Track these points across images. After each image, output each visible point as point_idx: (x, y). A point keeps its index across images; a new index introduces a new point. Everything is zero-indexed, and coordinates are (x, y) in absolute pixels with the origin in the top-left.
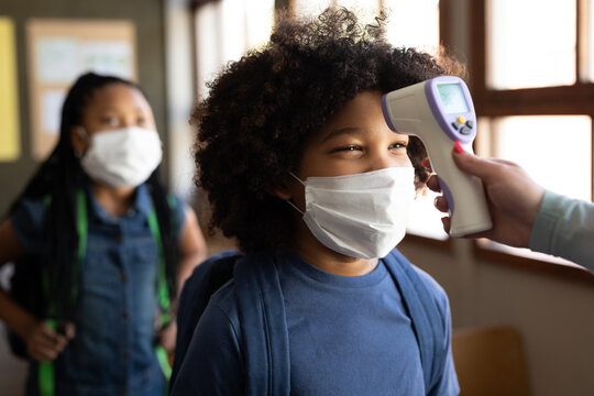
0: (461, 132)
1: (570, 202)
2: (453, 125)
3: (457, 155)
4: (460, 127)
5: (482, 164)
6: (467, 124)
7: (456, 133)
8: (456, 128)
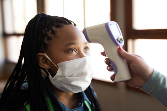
0: (120, 42)
1: (162, 76)
2: (117, 40)
3: (120, 51)
4: (119, 40)
5: (129, 56)
6: (121, 39)
7: (118, 43)
8: (118, 41)
